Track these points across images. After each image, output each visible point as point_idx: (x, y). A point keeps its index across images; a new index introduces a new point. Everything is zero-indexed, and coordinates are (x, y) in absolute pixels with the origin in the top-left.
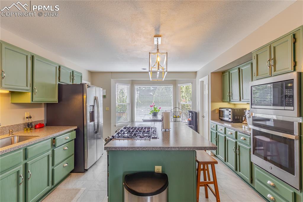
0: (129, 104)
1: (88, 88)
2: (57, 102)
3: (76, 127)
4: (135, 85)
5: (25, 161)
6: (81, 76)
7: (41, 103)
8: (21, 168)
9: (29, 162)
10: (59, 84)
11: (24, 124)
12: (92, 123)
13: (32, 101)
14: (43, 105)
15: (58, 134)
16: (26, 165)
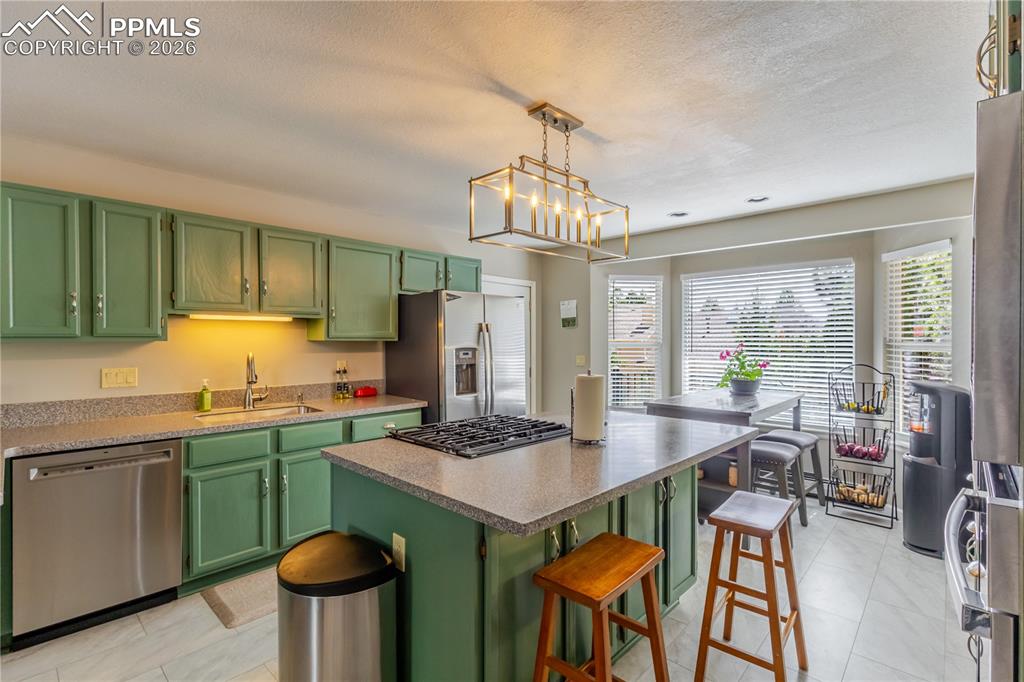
0: (662, 347)
1: (448, 300)
2: (396, 339)
3: (424, 404)
4: (682, 276)
5: (277, 456)
6: (477, 269)
7: (376, 342)
8: (267, 465)
9: (284, 459)
10: (400, 295)
11: (333, 384)
12: (468, 398)
13: (328, 336)
14: (381, 346)
15: (360, 412)
16: (278, 464)
